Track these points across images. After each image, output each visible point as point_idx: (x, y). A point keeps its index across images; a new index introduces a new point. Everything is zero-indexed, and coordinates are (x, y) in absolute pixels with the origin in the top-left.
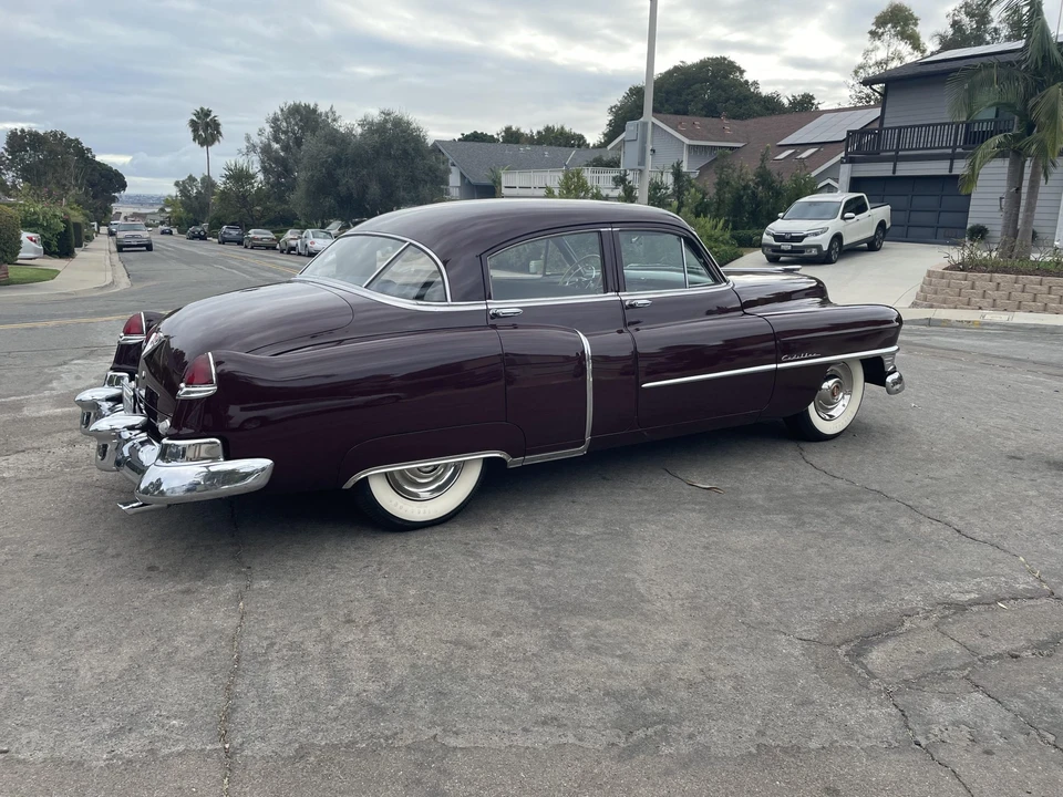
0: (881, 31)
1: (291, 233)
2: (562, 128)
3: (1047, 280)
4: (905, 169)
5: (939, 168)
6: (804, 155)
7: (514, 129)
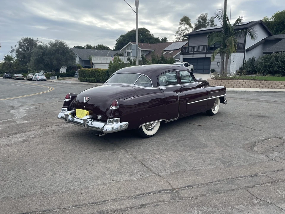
0: (182, 23)
1: (30, 75)
2: (103, 45)
3: (233, 81)
4: (196, 56)
5: (203, 56)
6: (170, 53)
7: (89, 45)
